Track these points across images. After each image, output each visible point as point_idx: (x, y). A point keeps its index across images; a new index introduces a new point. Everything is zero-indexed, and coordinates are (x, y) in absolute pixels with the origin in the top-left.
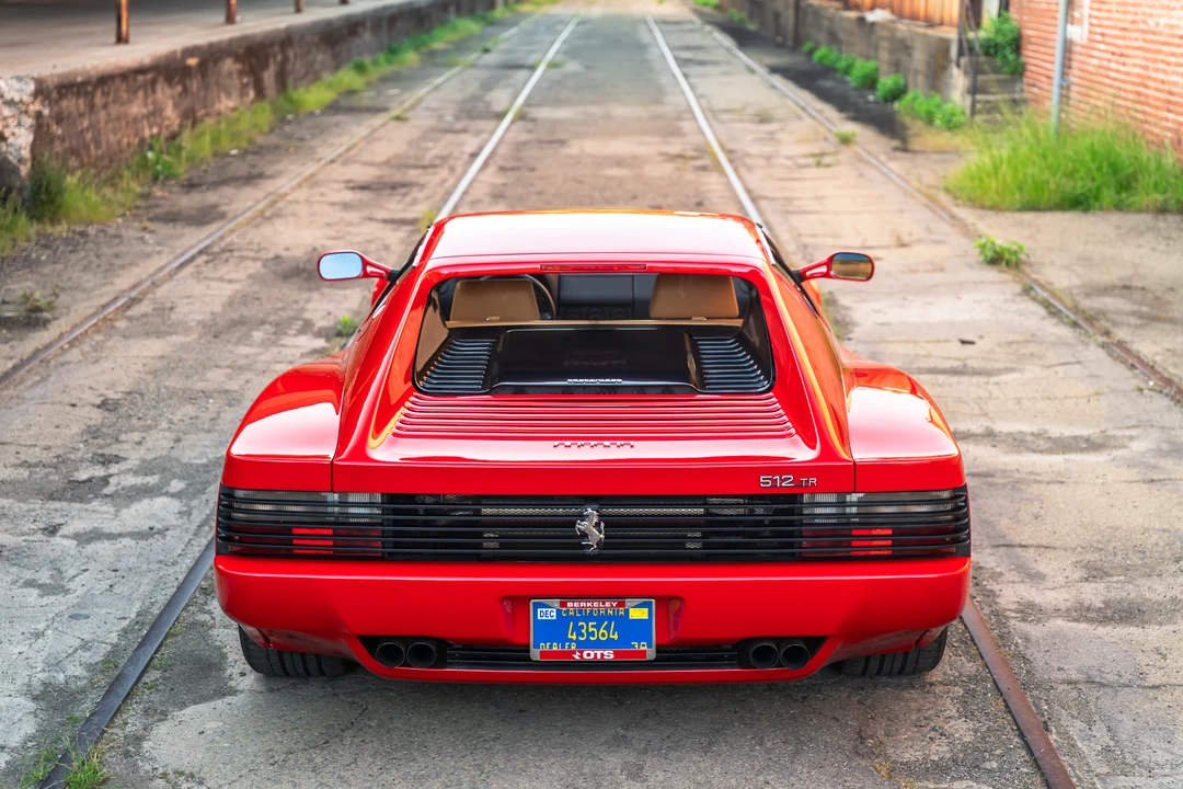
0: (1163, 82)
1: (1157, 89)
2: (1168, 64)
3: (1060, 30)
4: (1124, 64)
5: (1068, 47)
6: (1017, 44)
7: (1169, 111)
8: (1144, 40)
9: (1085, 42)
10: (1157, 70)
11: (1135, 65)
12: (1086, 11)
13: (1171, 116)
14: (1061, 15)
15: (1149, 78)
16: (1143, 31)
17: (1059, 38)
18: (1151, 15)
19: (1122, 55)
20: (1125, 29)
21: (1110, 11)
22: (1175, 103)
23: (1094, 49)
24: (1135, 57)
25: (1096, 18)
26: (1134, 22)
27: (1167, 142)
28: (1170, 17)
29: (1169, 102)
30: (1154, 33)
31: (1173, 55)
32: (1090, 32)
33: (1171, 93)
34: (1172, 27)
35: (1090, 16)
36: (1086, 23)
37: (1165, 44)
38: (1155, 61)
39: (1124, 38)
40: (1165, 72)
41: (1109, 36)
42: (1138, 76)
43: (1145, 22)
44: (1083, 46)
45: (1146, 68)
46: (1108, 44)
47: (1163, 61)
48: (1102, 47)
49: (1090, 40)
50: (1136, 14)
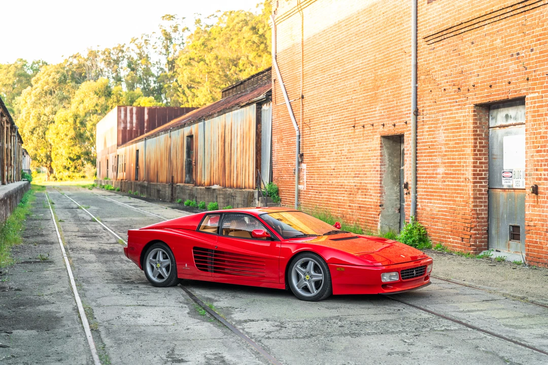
0: (336, 199)
1: (334, 202)
2: (337, 194)
3: (296, 187)
4: (321, 195)
5: (299, 192)
6: (278, 192)
7: (339, 207)
8: (328, 187)
9: (305, 189)
10: (333, 196)
11: (325, 195)
12: (305, 180)
13: (339, 209)
14: (296, 182)
15: (331, 198)
16: (327, 185)
17: (296, 189)
18: (330, 180)
19: (320, 193)
20: (320, 185)
21: (314, 180)
22: (341, 205)
23: (309, 192)
24: (325, 193)
25: (309, 182)
26: (323, 182)
27: (339, 217)
28: (337, 180)
29: (339, 205)
30: (331, 185)
31: (339, 191)
32: (307, 186)
33: (339, 202)
34: (338, 183)
35: (306, 182)
36: (305, 184)
37: (336, 188)
38: (333, 193)
39: (321, 187)
40: (336, 196)
41: (315, 187)
42: (327, 198)
43: (328, 182)
44: (304, 191)
45: (330, 196)
46: (314, 189)
47: (335, 193)
48: (312, 191)
49: (307, 189)
50: (325, 180)
